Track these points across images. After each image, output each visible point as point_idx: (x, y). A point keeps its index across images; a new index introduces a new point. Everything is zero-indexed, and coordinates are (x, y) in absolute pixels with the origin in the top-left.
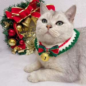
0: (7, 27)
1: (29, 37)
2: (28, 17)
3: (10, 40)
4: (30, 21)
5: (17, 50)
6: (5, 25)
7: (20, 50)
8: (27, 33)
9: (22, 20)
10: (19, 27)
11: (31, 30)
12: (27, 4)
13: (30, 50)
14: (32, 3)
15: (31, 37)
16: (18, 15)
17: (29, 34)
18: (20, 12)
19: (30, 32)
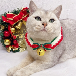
0: (2, 30)
1: (21, 38)
2: (20, 21)
3: (5, 40)
4: (22, 25)
5: (12, 49)
6: (1, 28)
7: (14, 49)
8: (19, 35)
9: (15, 23)
10: (13, 29)
11: (23, 32)
12: (19, 11)
13: (23, 48)
14: (23, 11)
15: (23, 38)
16: (12, 19)
17: (21, 35)
18: (14, 17)
19: (22, 34)
